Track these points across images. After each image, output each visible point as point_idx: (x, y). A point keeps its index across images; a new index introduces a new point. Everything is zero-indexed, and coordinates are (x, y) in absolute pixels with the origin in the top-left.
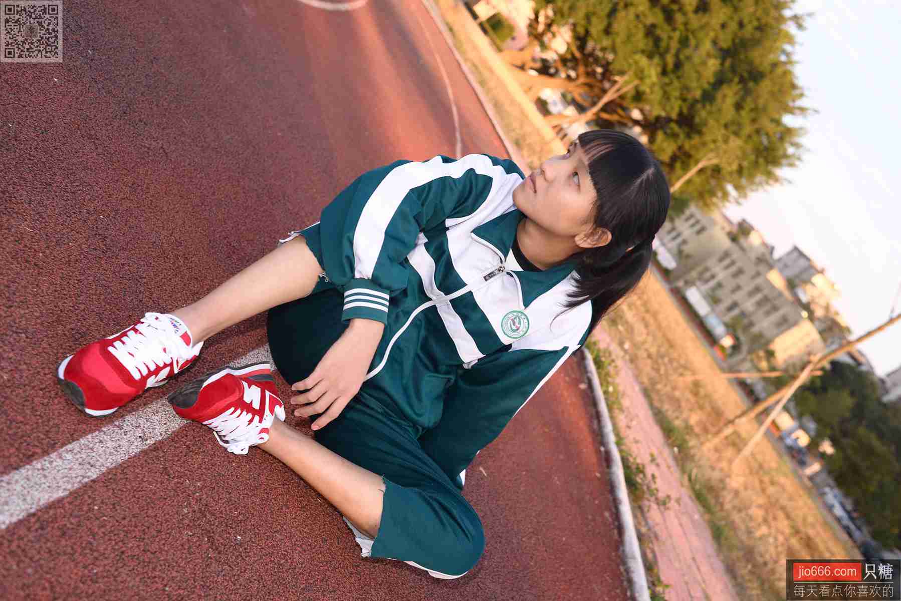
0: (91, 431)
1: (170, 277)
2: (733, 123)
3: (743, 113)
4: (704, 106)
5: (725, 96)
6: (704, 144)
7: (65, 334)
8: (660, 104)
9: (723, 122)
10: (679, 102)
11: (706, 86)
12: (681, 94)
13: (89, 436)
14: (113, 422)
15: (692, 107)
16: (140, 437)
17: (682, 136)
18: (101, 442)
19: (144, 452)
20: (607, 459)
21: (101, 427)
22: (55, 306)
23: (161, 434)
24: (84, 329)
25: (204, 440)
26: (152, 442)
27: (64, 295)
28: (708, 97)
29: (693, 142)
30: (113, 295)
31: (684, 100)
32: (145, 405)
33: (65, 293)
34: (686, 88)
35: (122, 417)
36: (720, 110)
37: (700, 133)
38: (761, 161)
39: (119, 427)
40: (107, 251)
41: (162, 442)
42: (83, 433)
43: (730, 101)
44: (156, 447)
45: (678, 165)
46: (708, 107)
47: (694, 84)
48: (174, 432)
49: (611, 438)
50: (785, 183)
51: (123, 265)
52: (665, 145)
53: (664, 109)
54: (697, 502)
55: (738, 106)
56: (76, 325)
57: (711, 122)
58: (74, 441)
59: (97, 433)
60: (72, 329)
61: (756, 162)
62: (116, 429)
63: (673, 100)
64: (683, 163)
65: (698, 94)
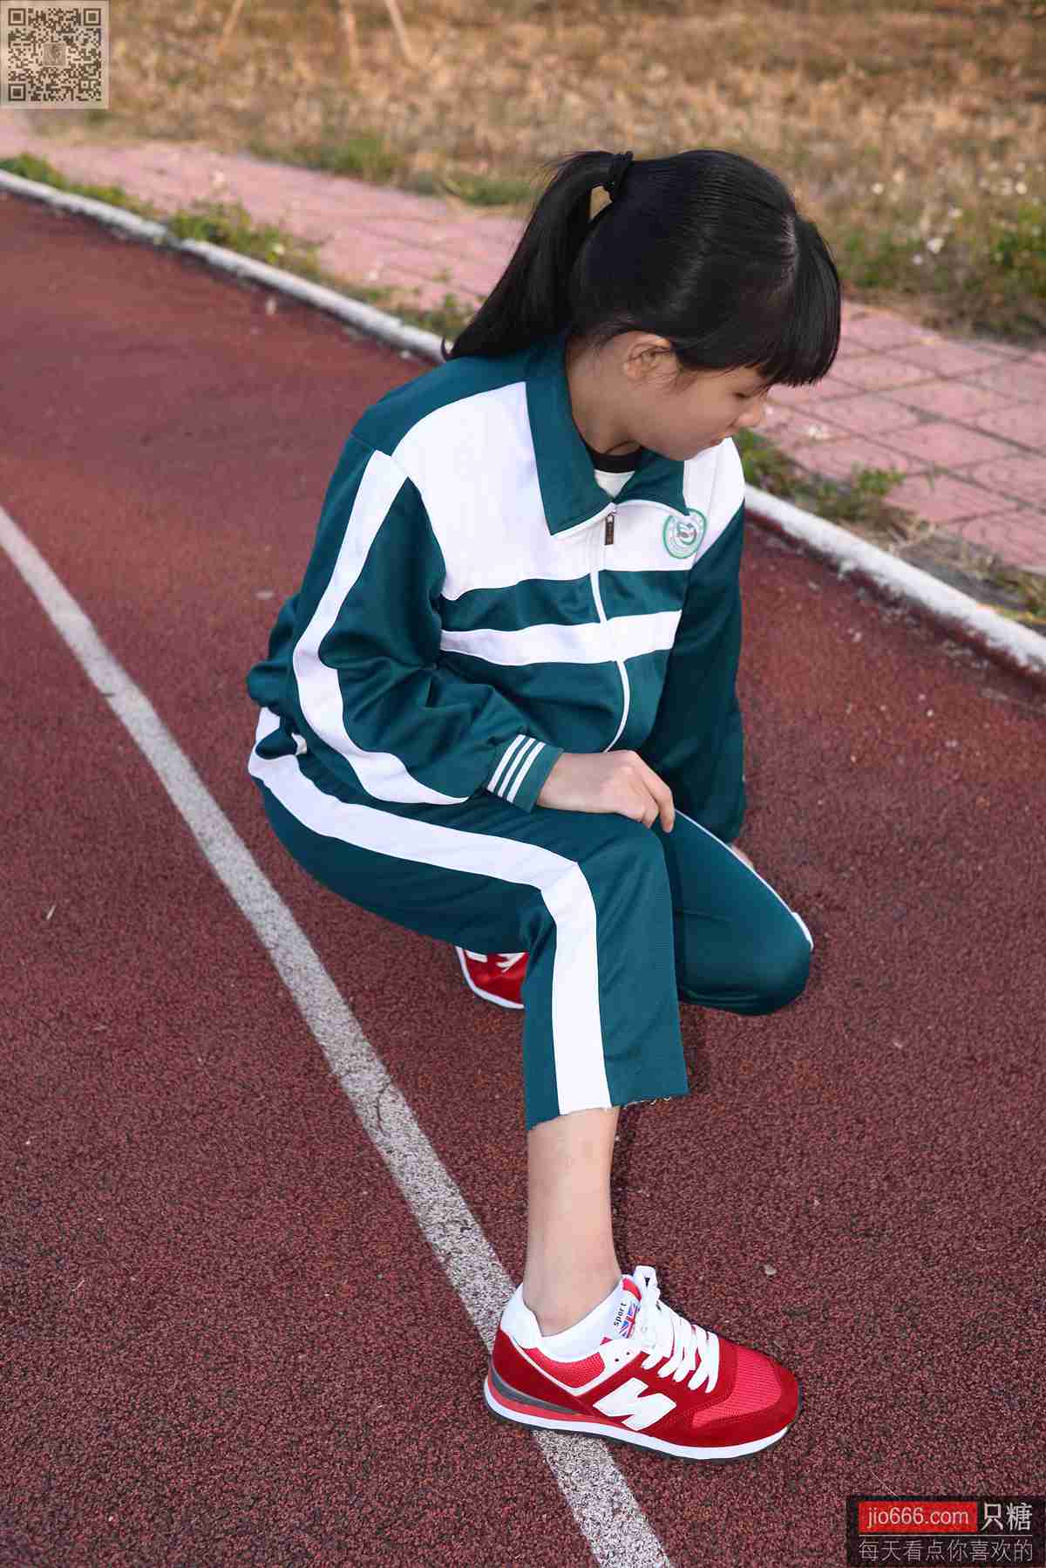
0: (462, 1306)
1: (143, 1064)
7: (289, 1288)
13: (470, 1310)
14: (440, 1264)
16: (462, 1230)
18: (476, 1294)
19: (487, 1233)
21: (452, 1287)
22: (235, 1287)
23: (453, 1194)
24: (273, 1253)
25: (457, 1129)
26: (470, 1215)
27: (209, 1264)
30: (198, 1181)
32: (404, 1202)
33: (205, 1262)
35: (428, 1247)
39: (448, 1256)
40: (106, 1160)
41: (469, 1200)
42: (464, 1316)
44: (479, 1213)
48: (449, 1174)
51: (130, 1140)
54: (497, 210)
56: (267, 1263)
58: (479, 1336)
59: (460, 1295)
60: (276, 1273)
62: (452, 1263)
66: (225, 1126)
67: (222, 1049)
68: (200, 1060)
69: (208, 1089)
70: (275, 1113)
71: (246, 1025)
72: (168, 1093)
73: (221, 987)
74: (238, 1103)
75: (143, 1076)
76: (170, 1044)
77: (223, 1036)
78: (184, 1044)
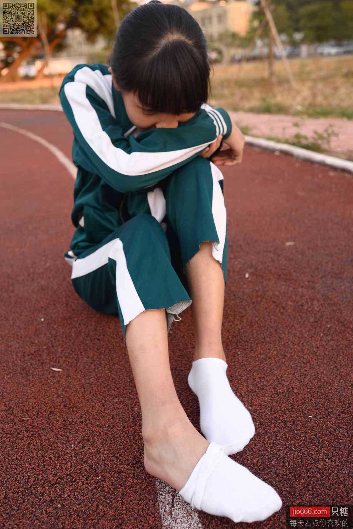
1: (39, 444)
20: (286, 154)
49: (272, 144)
66: (69, 496)
67: (88, 440)
68: (72, 446)
69: (69, 466)
70: (104, 491)
71: (109, 426)
72: (44, 466)
73: (103, 401)
74: (83, 479)
75: (34, 452)
76: (60, 433)
77: (93, 431)
78: (68, 434)
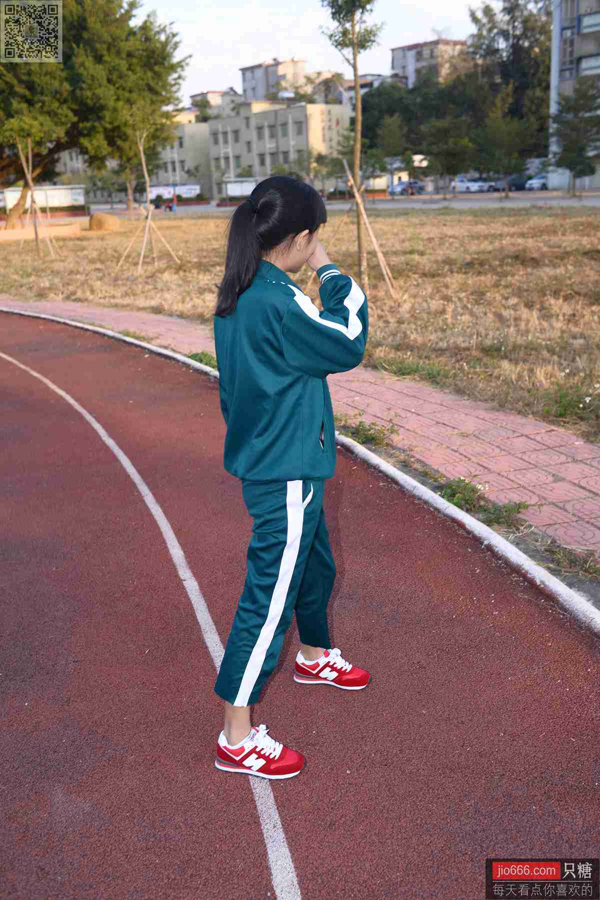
2: (110, 72)
3: (106, 58)
4: (81, 89)
5: (82, 64)
6: (115, 110)
8: (56, 124)
9: (105, 82)
10: (65, 107)
11: (64, 74)
12: (58, 100)
15: (75, 99)
17: (96, 124)
28: (75, 80)
29: (107, 119)
31: (65, 101)
34: (56, 94)
36: (93, 78)
37: (102, 108)
38: (156, 68)
43: (89, 62)
45: (119, 142)
46: (84, 86)
47: (56, 84)
50: (187, 61)
52: (95, 142)
53: (63, 124)
55: (99, 59)
57: (99, 91)
61: (155, 73)
63: (60, 111)
64: (120, 137)
65: (67, 86)
